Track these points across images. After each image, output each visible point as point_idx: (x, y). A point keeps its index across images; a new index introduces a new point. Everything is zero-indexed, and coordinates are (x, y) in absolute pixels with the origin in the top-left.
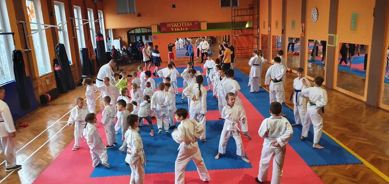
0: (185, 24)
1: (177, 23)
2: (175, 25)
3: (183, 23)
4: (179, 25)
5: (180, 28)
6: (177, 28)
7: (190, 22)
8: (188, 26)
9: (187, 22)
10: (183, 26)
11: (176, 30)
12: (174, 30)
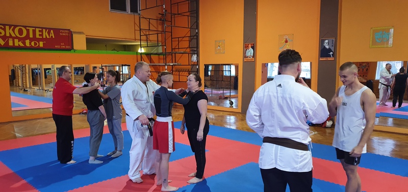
0: (38, 33)
1: (15, 26)
2: (9, 31)
3: (31, 30)
4: (21, 32)
5: (23, 40)
6: (14, 38)
7: (50, 29)
8: (44, 37)
9: (42, 28)
10: (31, 36)
11: (11, 43)
12: (7, 43)
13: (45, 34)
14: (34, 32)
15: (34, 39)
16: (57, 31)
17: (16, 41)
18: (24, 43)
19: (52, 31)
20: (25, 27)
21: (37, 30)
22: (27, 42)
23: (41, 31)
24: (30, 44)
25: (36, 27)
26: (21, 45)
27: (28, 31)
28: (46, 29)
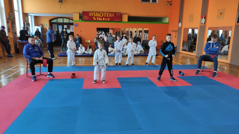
1: (100, 12)
8: (110, 16)
9: (109, 13)
10: (105, 16)
11: (98, 19)
12: (96, 19)
13: (110, 15)
14: (106, 14)
15: (106, 17)
16: (115, 13)
17: (100, 18)
18: (102, 19)
19: (113, 14)
20: (103, 12)
21: (107, 13)
22: (104, 18)
23: (109, 14)
24: (105, 19)
25: (107, 12)
26: (101, 20)
27: (104, 14)
28: (111, 13)
